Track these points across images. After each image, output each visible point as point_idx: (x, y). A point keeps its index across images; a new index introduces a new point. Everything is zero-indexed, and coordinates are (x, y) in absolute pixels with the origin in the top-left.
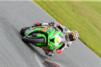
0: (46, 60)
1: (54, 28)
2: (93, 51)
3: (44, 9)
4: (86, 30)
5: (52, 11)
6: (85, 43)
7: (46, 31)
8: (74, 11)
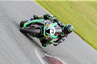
0: (46, 55)
2: (91, 45)
3: (43, 6)
4: (84, 26)
5: (51, 8)
6: (83, 39)
8: (72, 8)
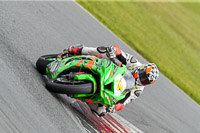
1: (112, 60)
7: (94, 67)
